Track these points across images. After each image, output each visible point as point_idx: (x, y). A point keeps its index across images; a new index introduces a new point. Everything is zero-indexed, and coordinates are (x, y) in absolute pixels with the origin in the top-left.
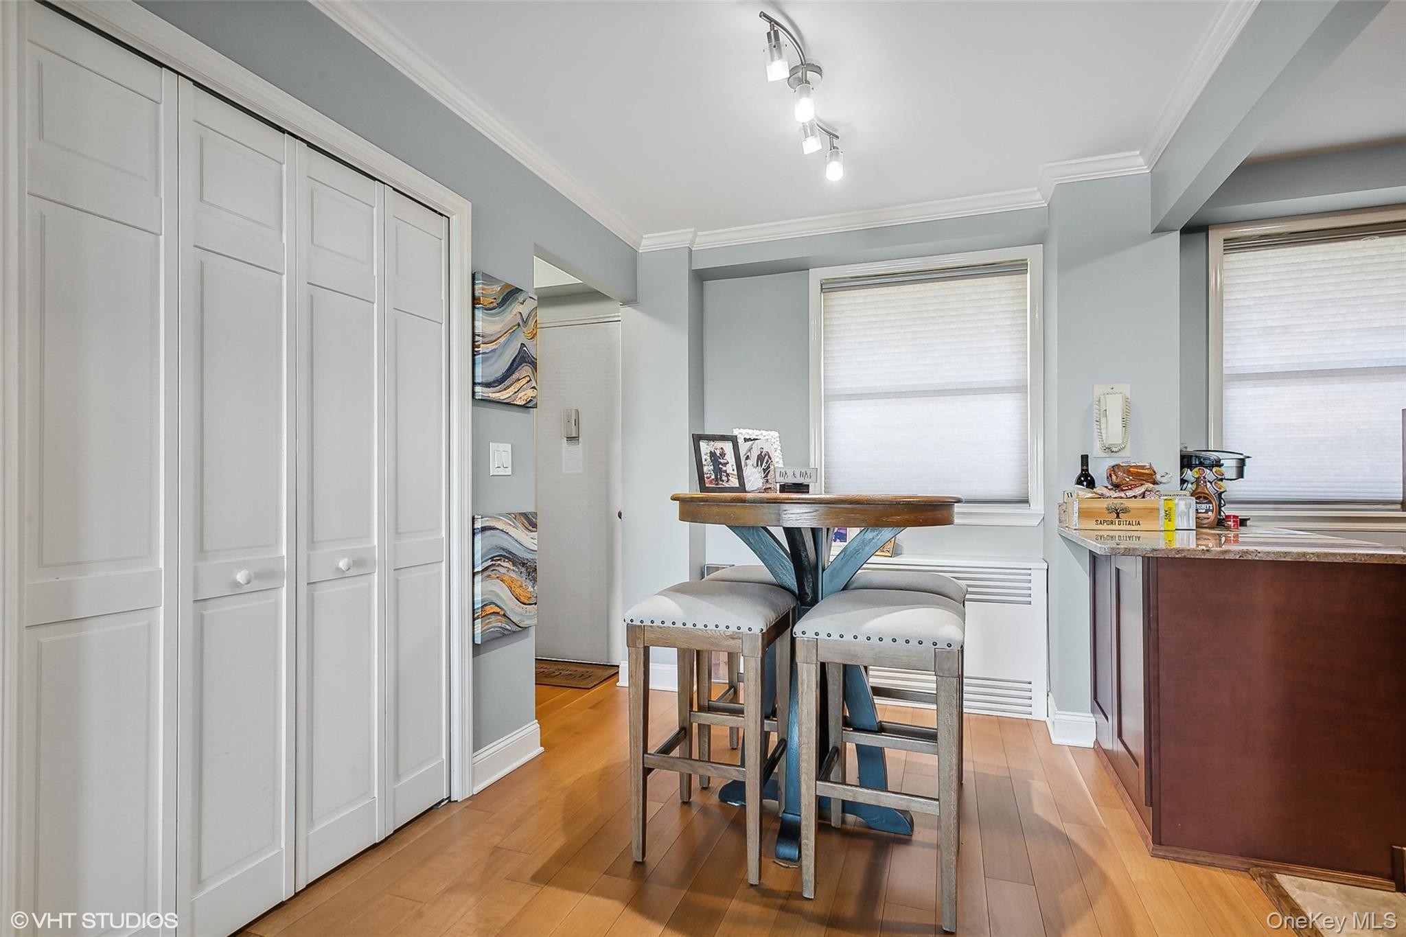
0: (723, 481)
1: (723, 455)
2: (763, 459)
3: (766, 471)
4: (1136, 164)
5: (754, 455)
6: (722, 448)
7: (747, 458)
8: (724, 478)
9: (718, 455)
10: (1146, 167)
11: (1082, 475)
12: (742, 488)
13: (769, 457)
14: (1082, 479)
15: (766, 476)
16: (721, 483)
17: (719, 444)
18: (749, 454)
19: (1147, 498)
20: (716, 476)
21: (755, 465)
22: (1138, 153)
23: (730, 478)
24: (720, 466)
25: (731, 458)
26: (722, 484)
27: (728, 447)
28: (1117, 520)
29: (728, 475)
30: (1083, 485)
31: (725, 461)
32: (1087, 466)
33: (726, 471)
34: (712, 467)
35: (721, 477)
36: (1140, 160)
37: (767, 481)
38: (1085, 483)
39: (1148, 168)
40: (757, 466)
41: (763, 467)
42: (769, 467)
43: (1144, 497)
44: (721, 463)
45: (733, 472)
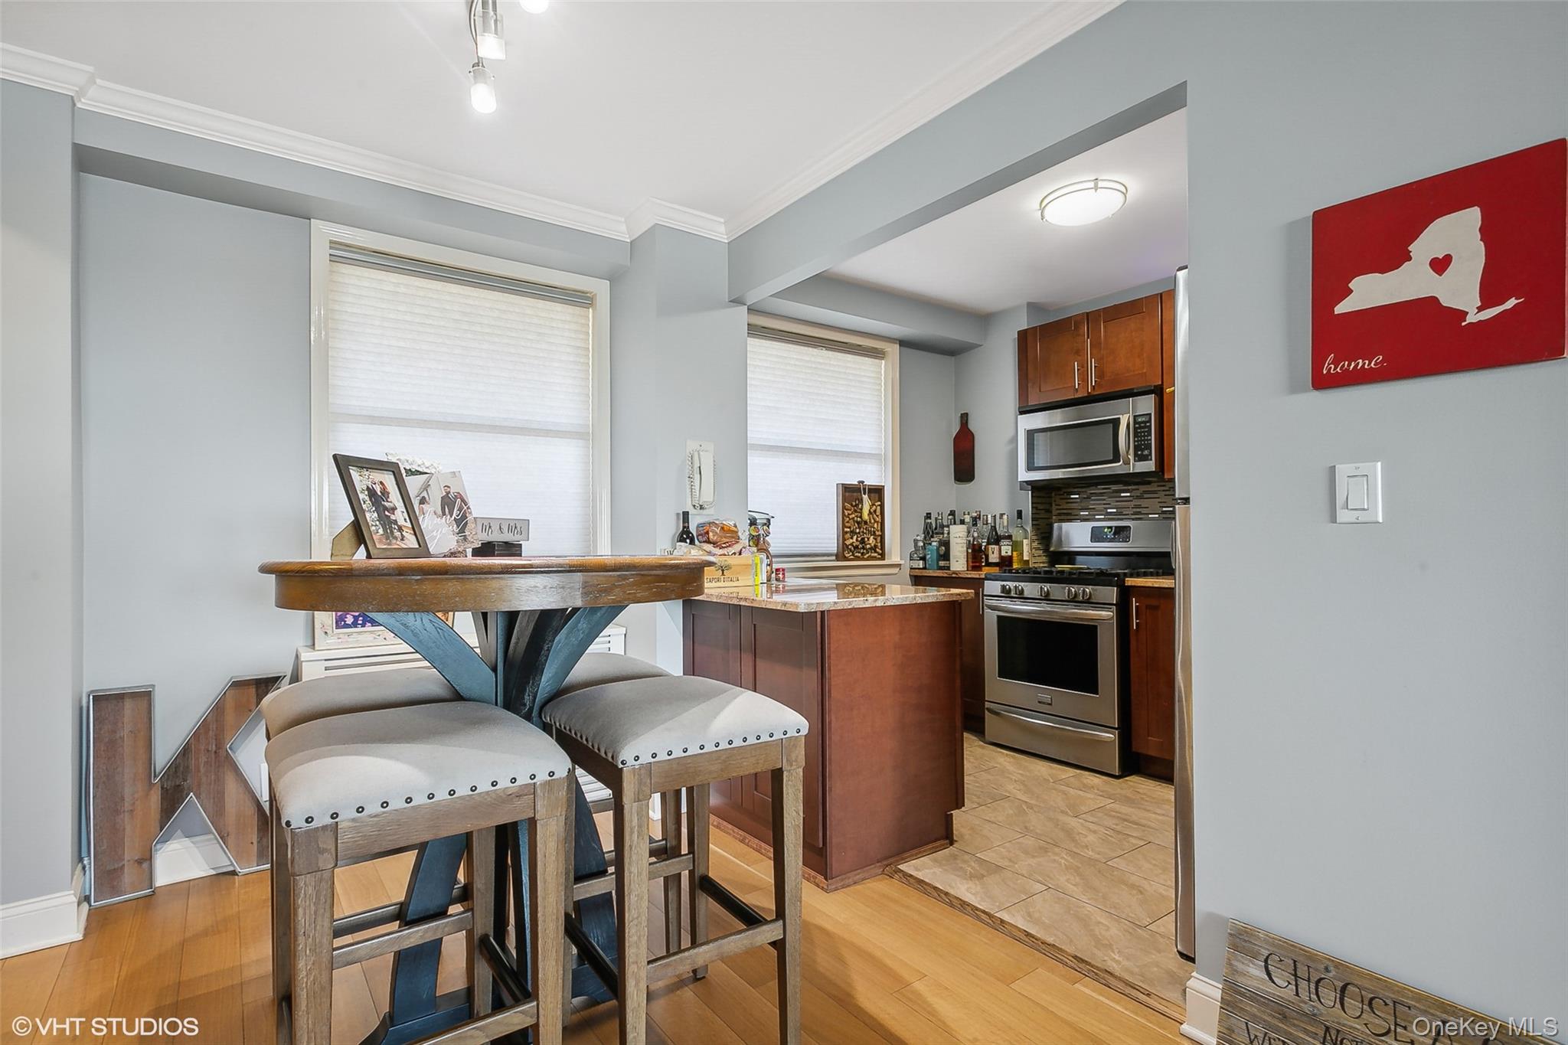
0: (396, 538)
1: (385, 493)
2: (452, 504)
3: (462, 523)
4: (719, 230)
5: (436, 496)
6: (381, 483)
7: (423, 501)
8: (397, 534)
9: (380, 494)
10: (726, 237)
11: (683, 532)
12: (423, 550)
13: (463, 500)
14: (685, 536)
15: (462, 531)
16: (394, 541)
17: (377, 476)
18: (425, 494)
19: (743, 555)
20: (385, 530)
21: (440, 512)
22: (722, 220)
23: (404, 533)
24: (387, 513)
25: (398, 501)
26: (396, 544)
27: (389, 480)
28: (722, 577)
29: (400, 529)
30: (686, 542)
31: (391, 505)
32: (688, 523)
33: (396, 521)
34: (376, 514)
35: (392, 532)
36: (722, 229)
37: (465, 539)
38: (688, 541)
39: (727, 239)
40: (444, 514)
41: (454, 515)
42: (464, 517)
43: (740, 554)
44: (386, 508)
45: (405, 524)
